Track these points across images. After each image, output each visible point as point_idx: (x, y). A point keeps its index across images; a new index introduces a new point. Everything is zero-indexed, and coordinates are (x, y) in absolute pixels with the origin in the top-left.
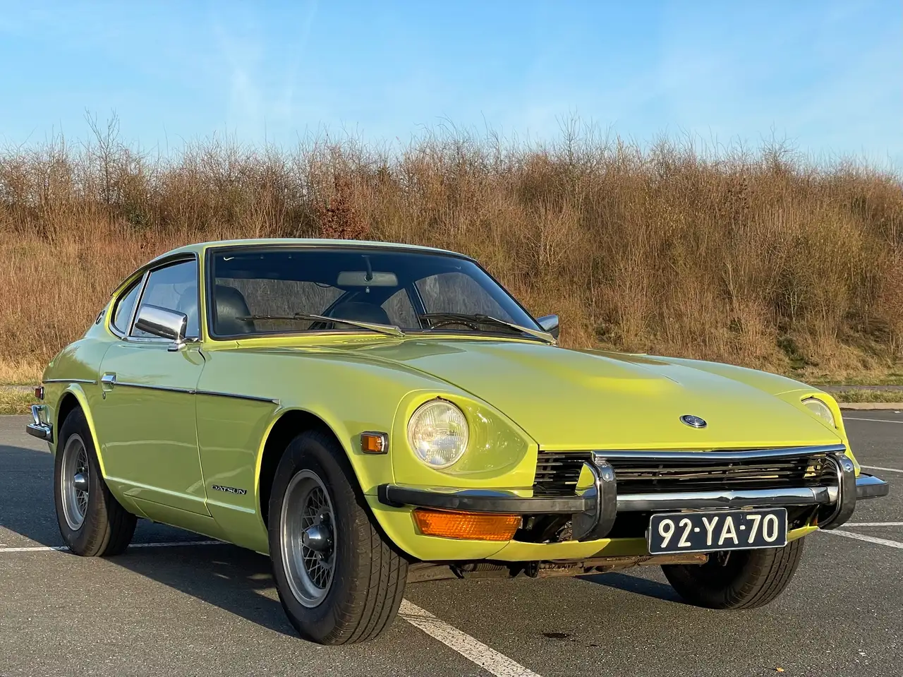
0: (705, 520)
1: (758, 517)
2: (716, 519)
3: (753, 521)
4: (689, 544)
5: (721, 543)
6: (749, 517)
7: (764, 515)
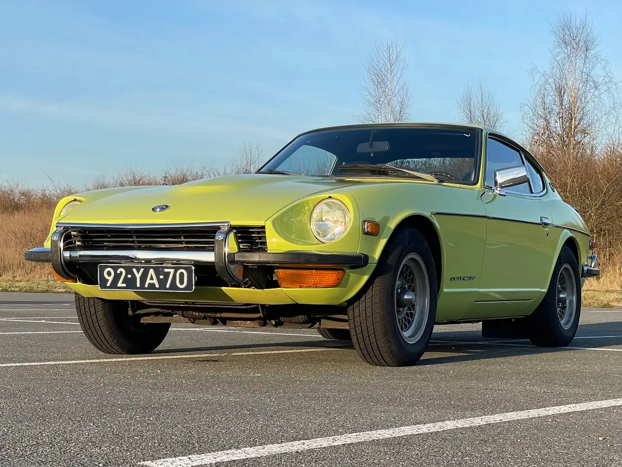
0: (134, 270)
1: (172, 271)
2: (142, 270)
3: (169, 273)
4: (124, 285)
5: (146, 286)
6: (166, 270)
7: (176, 269)
